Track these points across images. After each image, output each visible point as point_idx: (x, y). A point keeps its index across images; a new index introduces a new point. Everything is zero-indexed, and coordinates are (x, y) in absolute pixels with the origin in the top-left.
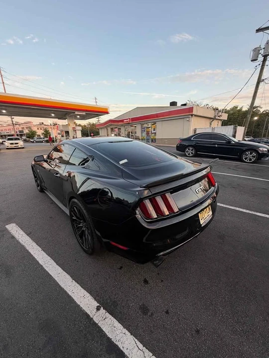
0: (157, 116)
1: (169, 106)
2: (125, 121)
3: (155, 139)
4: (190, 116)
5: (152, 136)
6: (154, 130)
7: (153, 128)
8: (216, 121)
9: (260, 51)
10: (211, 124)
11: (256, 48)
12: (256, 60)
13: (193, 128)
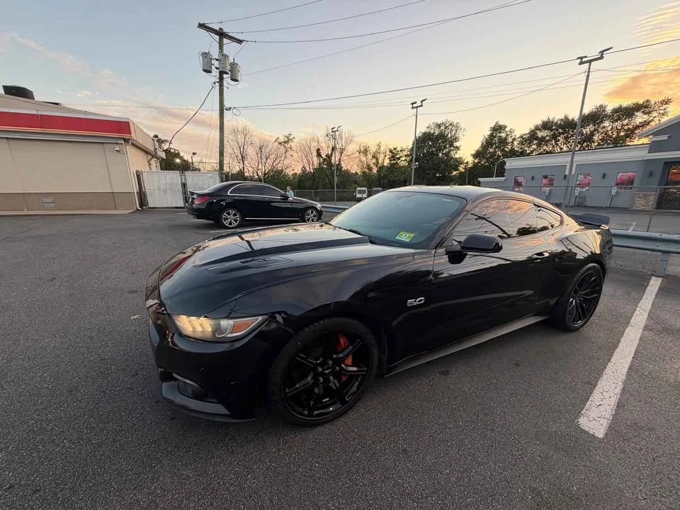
1: (4, 93)
4: (123, 142)
8: (154, 159)
9: (213, 62)
10: (150, 164)
11: (206, 54)
12: (208, 71)
13: (133, 170)
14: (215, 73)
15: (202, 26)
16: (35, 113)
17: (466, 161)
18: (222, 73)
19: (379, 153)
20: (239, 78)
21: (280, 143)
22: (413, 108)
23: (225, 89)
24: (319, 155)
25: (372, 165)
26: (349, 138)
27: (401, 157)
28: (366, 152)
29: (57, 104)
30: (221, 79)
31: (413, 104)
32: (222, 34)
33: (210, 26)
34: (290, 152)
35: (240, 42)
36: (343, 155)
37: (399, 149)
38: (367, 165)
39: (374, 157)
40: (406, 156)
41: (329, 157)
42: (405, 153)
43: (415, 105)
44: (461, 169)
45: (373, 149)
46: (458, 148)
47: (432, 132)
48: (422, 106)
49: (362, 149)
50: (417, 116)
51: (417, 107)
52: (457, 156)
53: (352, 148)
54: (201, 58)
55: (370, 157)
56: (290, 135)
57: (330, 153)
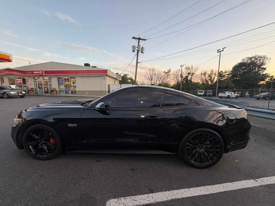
0: (76, 72)
1: (84, 66)
2: (36, 72)
3: (75, 92)
4: (105, 76)
5: (72, 89)
6: (74, 83)
7: (72, 82)
8: (117, 81)
9: (136, 48)
10: (115, 82)
11: (133, 46)
12: (134, 51)
13: (107, 84)
14: (136, 51)
15: (133, 38)
16: (87, 70)
17: (271, 75)
18: (138, 51)
19: (212, 74)
20: (144, 52)
21: (165, 73)
22: (218, 52)
23: (139, 56)
24: (182, 76)
25: (208, 80)
26: (196, 68)
27: (225, 75)
28: (205, 74)
29: (95, 67)
30: (138, 53)
31: (218, 50)
32: (139, 39)
33: (135, 37)
34: (169, 76)
35: (145, 40)
36: (193, 76)
37: (224, 71)
38: (206, 80)
39: (209, 76)
40: (228, 75)
41: (187, 77)
42: (227, 73)
43: (219, 51)
44: (267, 79)
45: (209, 72)
46: (265, 69)
47: (246, 62)
48: (223, 50)
49: (203, 73)
50: (220, 56)
51: (220, 52)
52: (264, 73)
53: (198, 73)
54: (132, 48)
55: (207, 76)
56: (170, 69)
57: (187, 76)
